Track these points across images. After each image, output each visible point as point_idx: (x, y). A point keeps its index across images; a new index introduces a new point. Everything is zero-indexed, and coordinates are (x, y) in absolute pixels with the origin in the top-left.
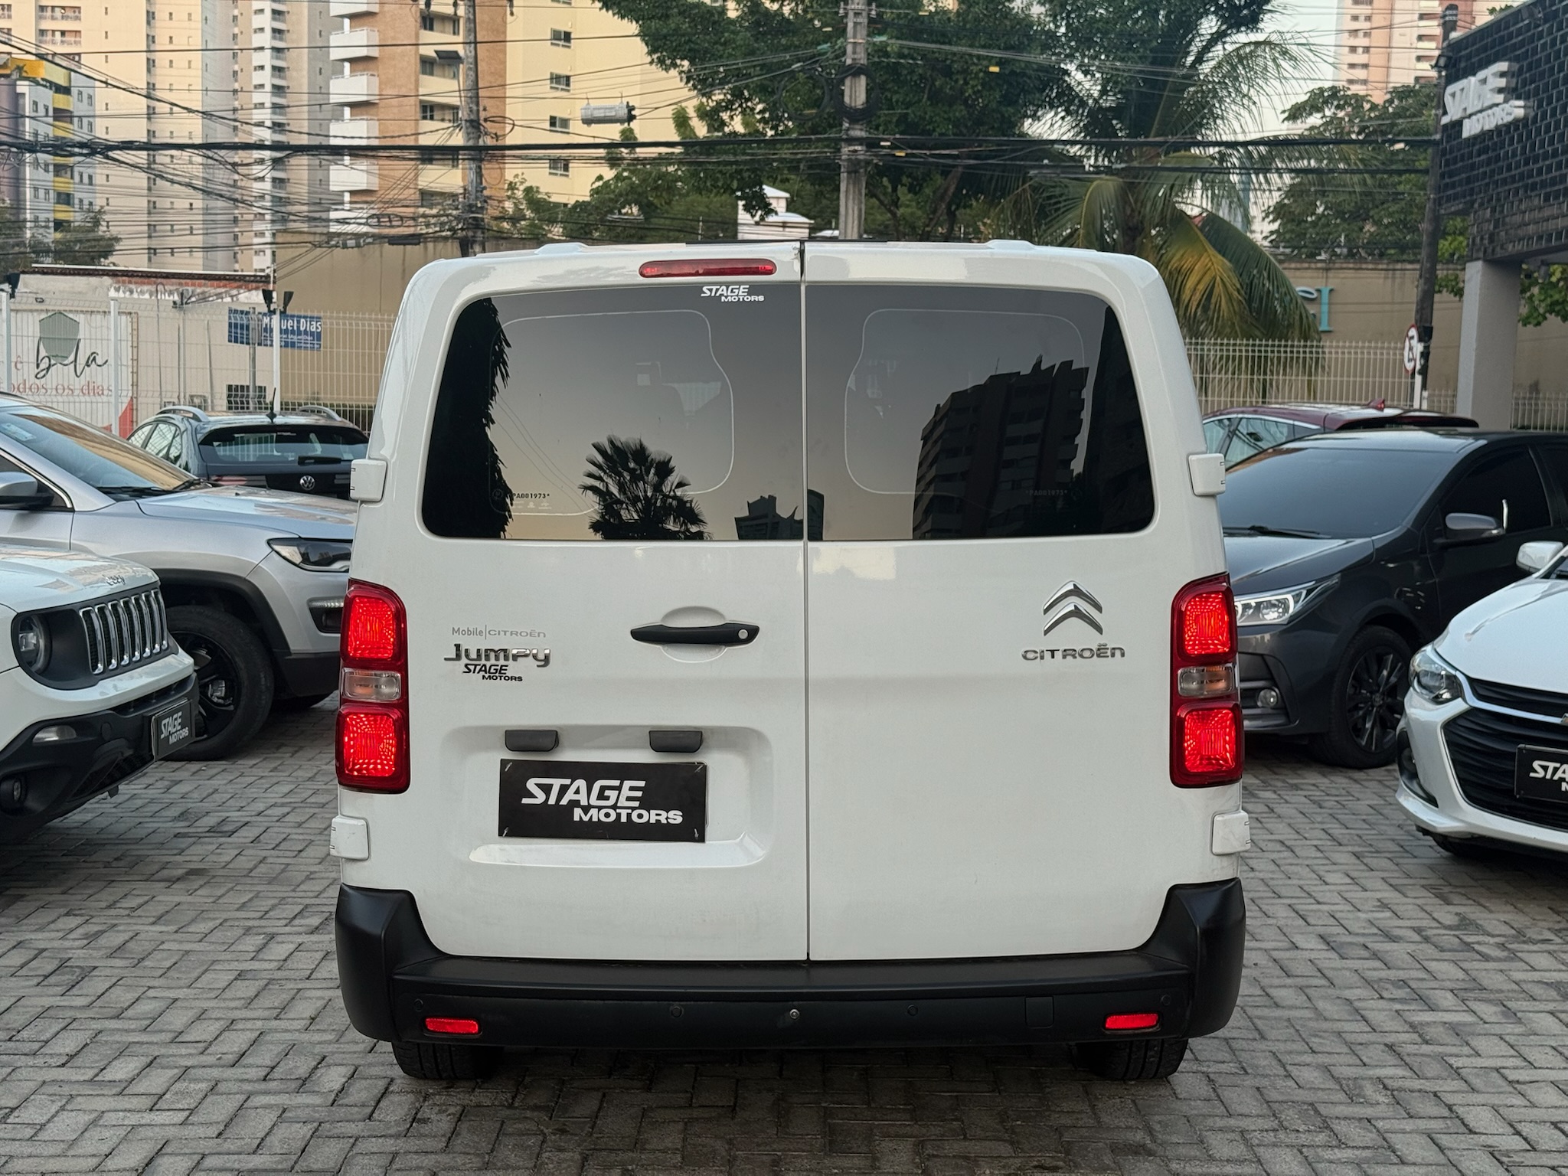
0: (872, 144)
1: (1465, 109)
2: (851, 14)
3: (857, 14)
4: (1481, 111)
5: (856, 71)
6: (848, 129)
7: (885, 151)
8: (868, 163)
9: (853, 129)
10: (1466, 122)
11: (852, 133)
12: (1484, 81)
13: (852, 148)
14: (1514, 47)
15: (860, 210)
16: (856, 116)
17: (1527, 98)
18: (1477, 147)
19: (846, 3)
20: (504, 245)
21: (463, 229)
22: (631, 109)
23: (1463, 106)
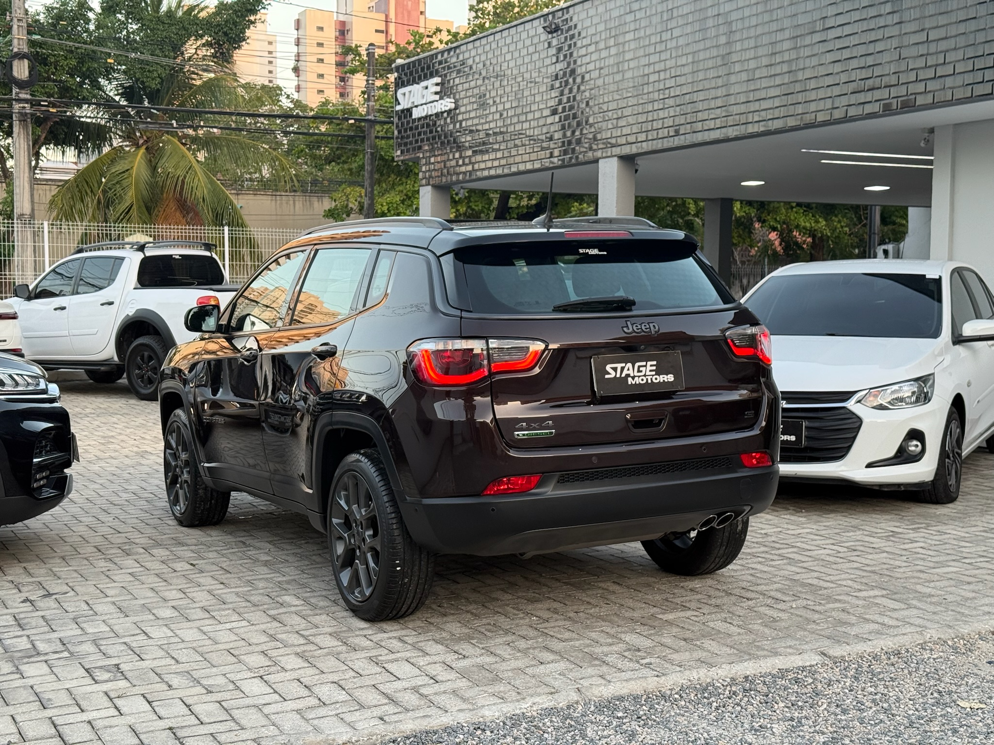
0: (34, 103)
2: (15, 20)
3: (19, 20)
4: (425, 104)
5: (20, 56)
6: (17, 94)
7: (44, 108)
8: (32, 115)
9: (21, 93)
10: (414, 109)
11: (20, 95)
12: (427, 88)
13: (22, 105)
15: (29, 145)
16: (22, 85)
18: (421, 123)
19: (11, 13)
23: (411, 101)
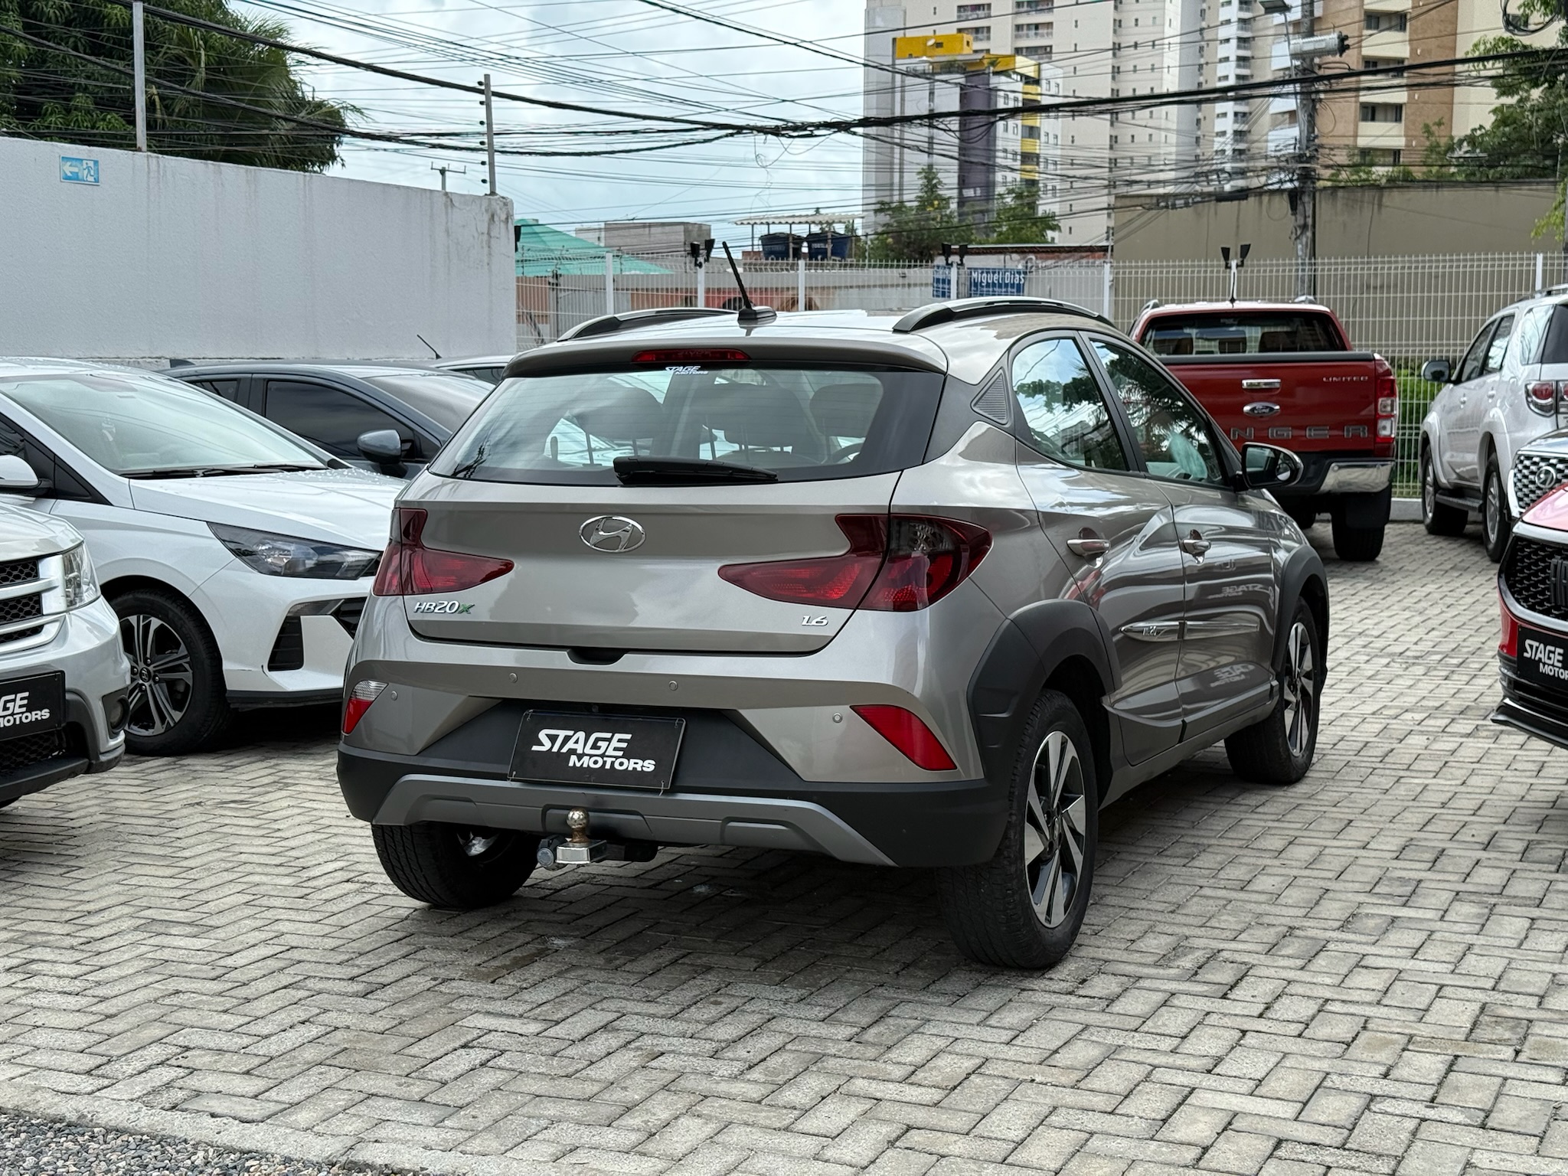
20: (1340, 193)
21: (1291, 181)
22: (1342, 39)
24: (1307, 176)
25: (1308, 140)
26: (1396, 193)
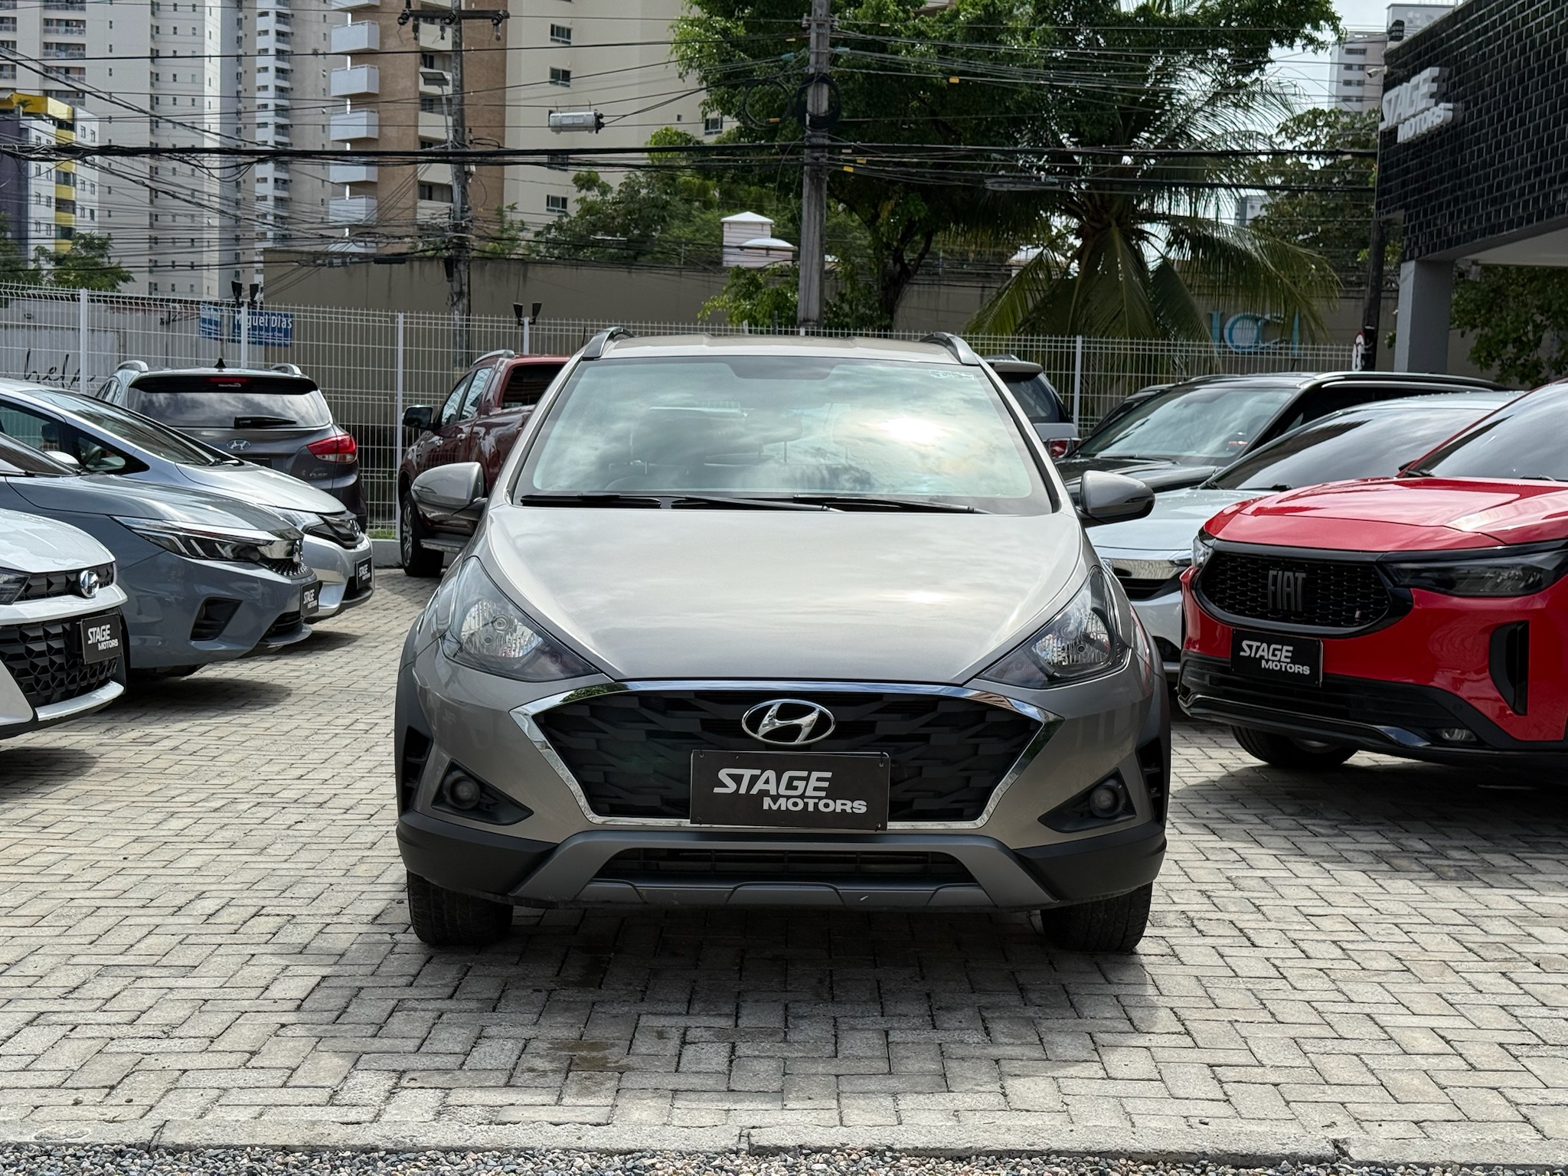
1: (1400, 115)
2: (814, 25)
3: (819, 26)
4: (1414, 116)
5: (818, 80)
6: (810, 137)
7: (847, 158)
9: (815, 136)
10: (1400, 126)
11: (814, 140)
12: (1417, 87)
13: (814, 155)
14: (1445, 53)
15: (822, 215)
16: (818, 123)
17: (1456, 101)
18: (1411, 151)
19: (809, 15)
20: (489, 265)
21: (447, 249)
22: (599, 117)
23: (1397, 113)
24: (462, 245)
25: (462, 212)
26: (539, 269)
